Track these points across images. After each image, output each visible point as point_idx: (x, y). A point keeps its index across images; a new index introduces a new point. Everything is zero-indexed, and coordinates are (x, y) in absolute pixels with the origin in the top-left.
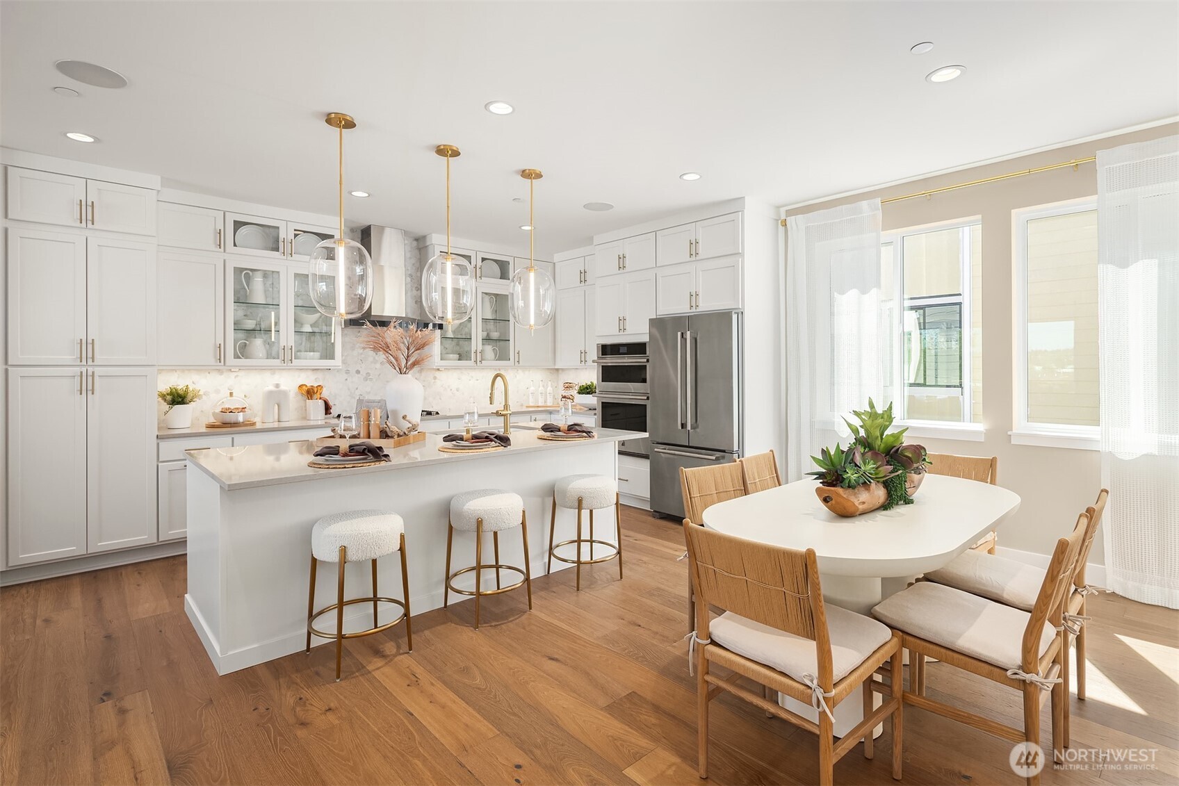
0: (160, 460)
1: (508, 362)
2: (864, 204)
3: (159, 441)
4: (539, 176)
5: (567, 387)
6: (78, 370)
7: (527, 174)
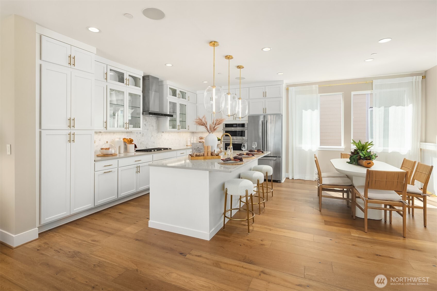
0: (95, 171)
1: (185, 129)
2: (314, 86)
3: (95, 162)
4: (243, 68)
5: (201, 139)
6: (69, 132)
7: (239, 67)
